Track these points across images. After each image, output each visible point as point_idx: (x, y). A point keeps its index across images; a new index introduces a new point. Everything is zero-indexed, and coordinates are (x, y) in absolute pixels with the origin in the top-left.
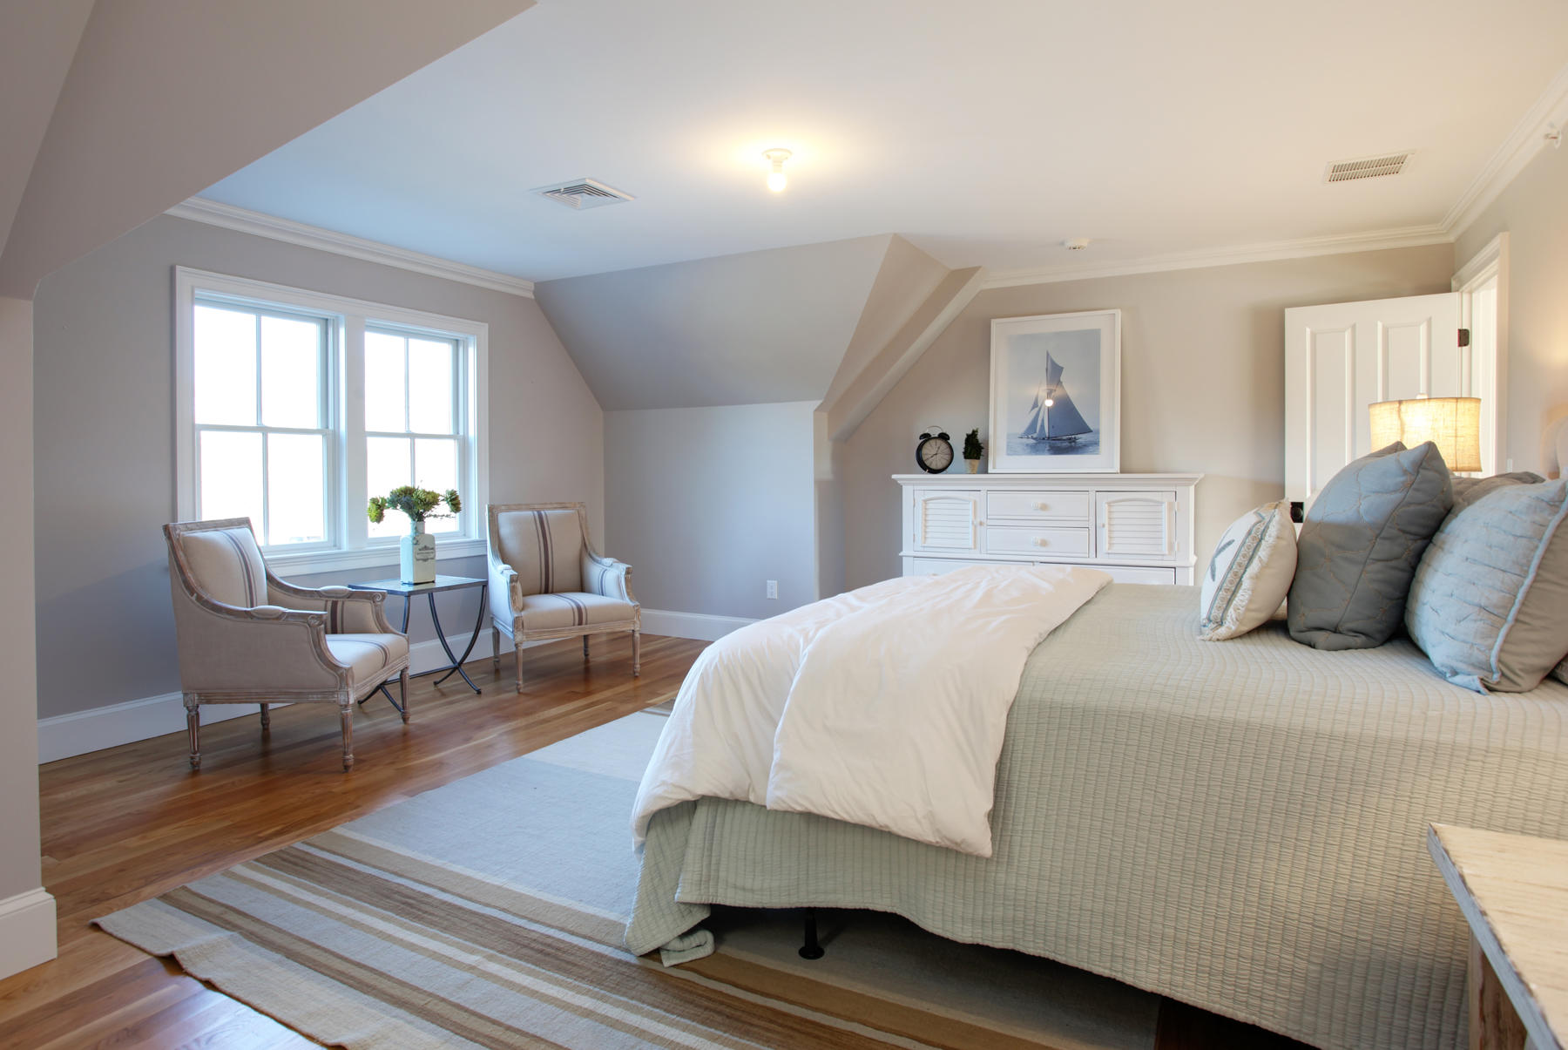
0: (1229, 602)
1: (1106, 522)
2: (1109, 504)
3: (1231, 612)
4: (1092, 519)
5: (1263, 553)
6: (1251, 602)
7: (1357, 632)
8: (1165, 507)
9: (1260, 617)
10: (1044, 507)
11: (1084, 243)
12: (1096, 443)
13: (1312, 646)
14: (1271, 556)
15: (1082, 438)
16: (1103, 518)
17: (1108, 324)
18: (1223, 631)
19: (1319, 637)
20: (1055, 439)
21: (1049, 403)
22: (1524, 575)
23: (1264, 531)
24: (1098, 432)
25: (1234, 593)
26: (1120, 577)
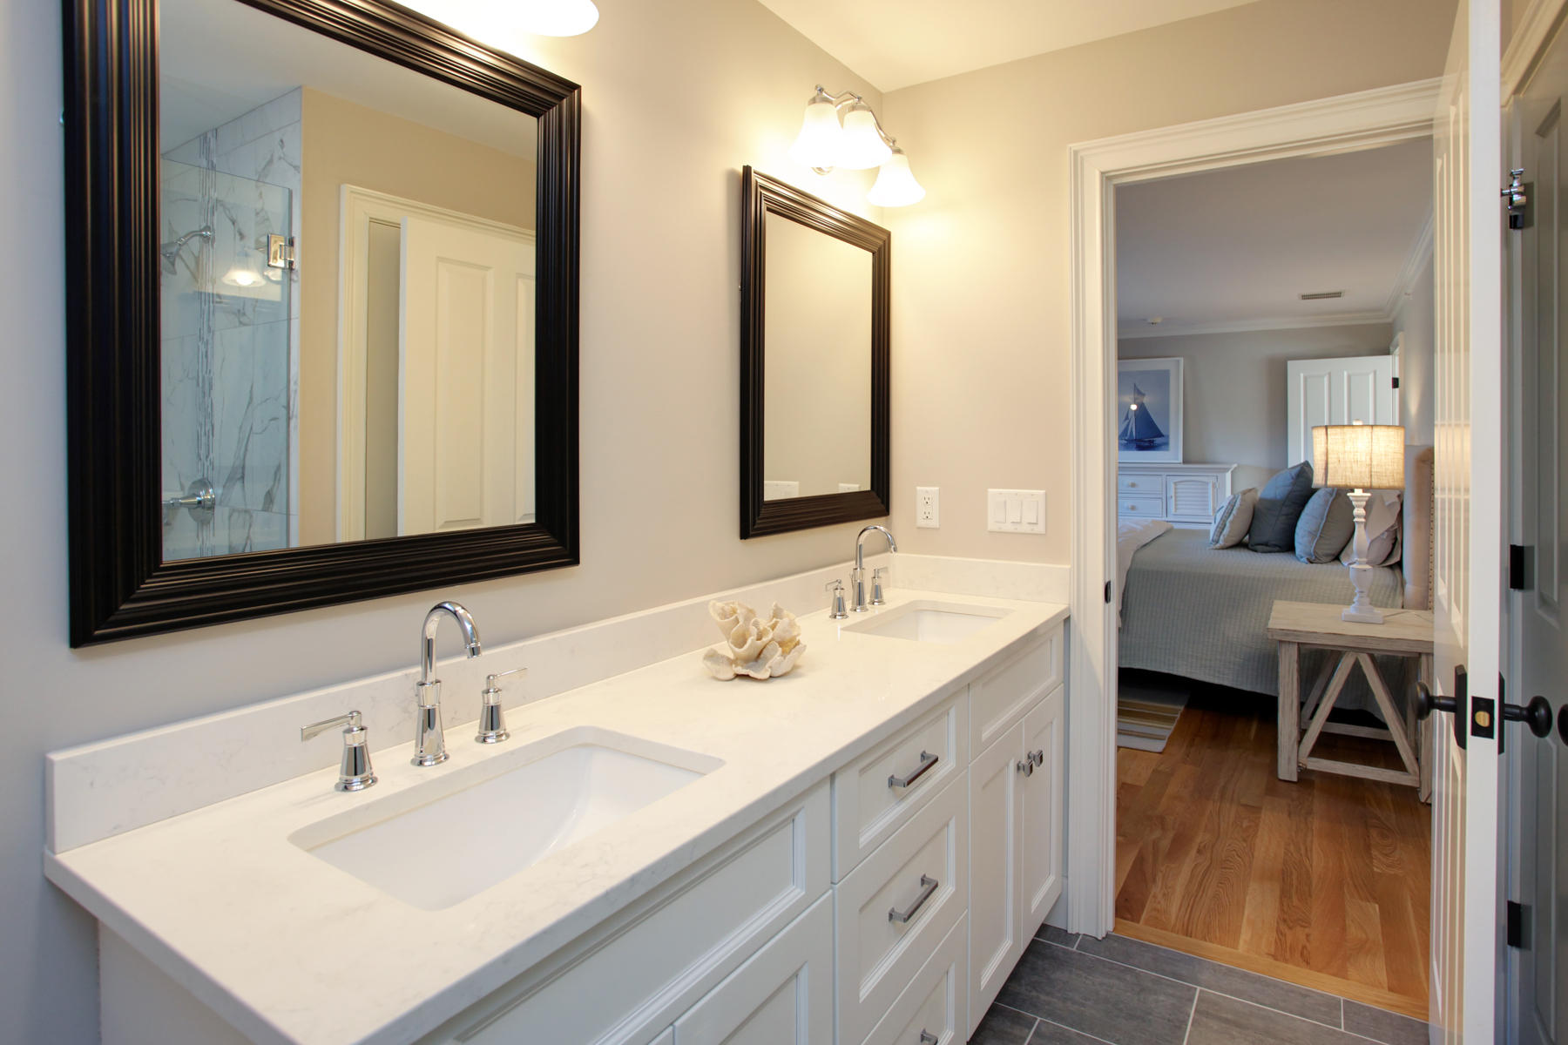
0: (1221, 533)
1: (1173, 495)
2: (1175, 483)
3: (1222, 537)
4: (1164, 493)
5: (1234, 512)
6: (1231, 533)
7: (1275, 546)
8: (1210, 486)
9: (1235, 540)
10: (1133, 485)
11: (1159, 320)
12: (1167, 444)
13: (1256, 551)
14: (1237, 513)
15: (1158, 440)
16: (1172, 493)
17: (1175, 367)
18: (1218, 545)
19: (1259, 547)
20: (1141, 440)
21: (1134, 407)
22: (1322, 519)
23: (1235, 503)
24: (1168, 436)
25: (1223, 529)
26: (1176, 526)
